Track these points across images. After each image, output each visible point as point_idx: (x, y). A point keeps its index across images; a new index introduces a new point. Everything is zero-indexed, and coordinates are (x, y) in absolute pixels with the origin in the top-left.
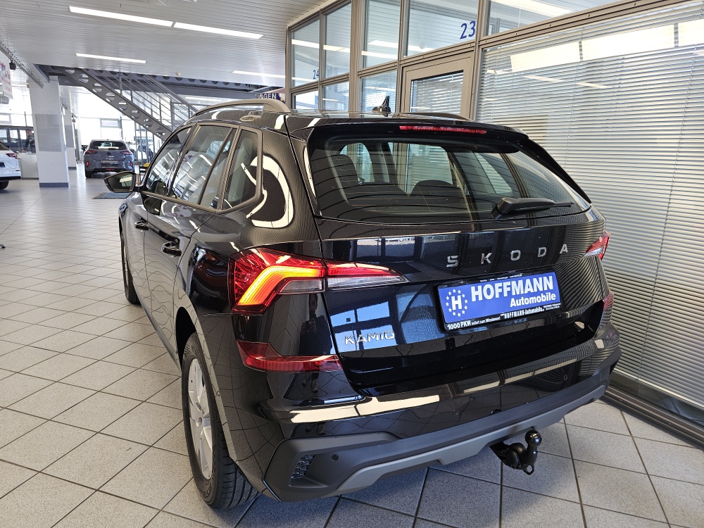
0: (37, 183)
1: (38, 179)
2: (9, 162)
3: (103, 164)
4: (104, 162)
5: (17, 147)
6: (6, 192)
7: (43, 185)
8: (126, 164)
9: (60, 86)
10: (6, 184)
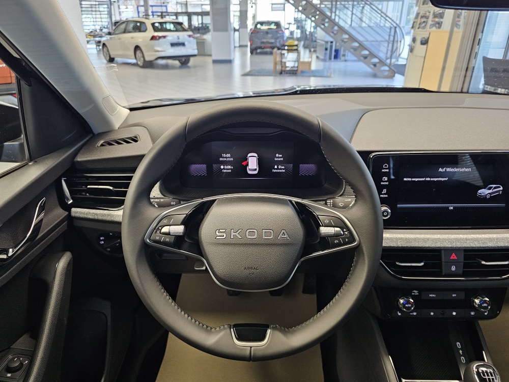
0: (210, 59)
1: (211, 55)
2: (189, 42)
3: (263, 43)
4: (263, 41)
7: (215, 62)
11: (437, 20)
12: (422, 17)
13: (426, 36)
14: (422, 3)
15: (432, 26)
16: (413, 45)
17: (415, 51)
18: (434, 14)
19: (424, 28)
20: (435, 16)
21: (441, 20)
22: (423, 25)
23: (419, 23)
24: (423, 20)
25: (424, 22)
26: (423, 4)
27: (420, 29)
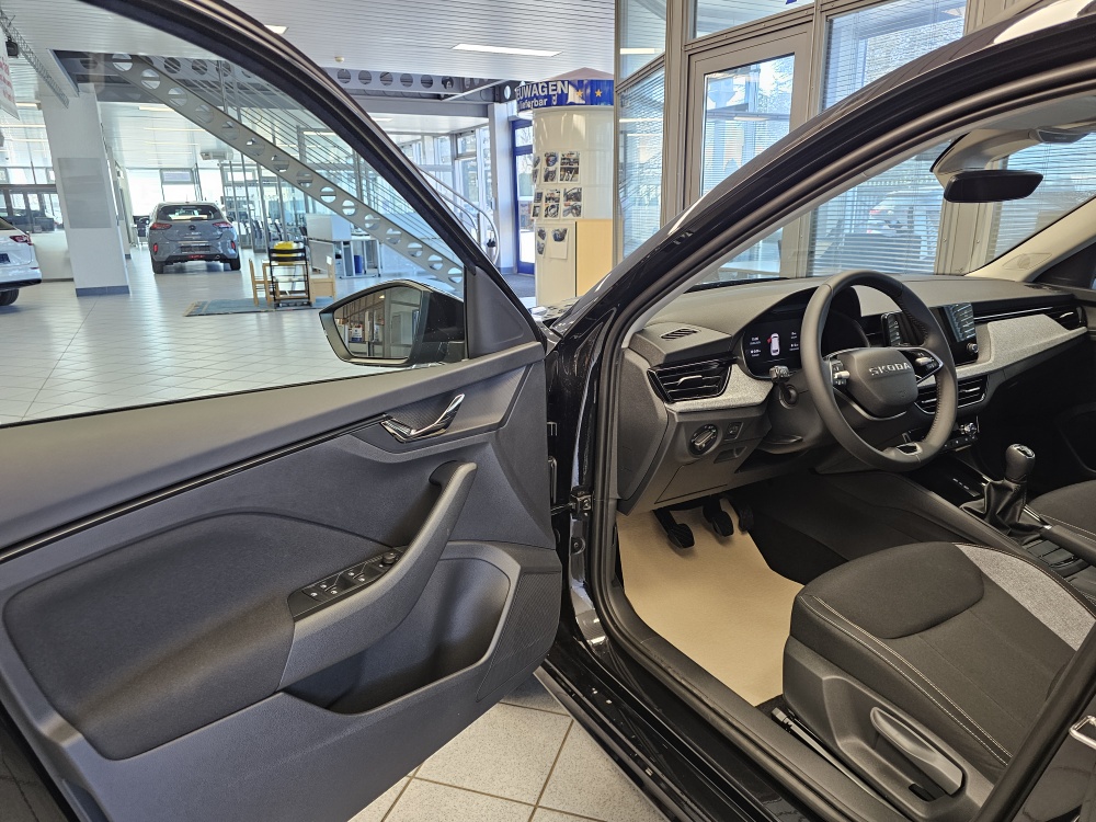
0: (70, 289)
1: (72, 280)
2: (17, 251)
3: (183, 248)
4: (183, 244)
5: (26, 223)
6: (15, 310)
7: (81, 293)
8: (224, 245)
9: (98, 103)
10: (15, 296)
11: (572, 203)
12: (548, 199)
13: (561, 228)
14: (543, 179)
15: (566, 212)
16: (541, 241)
17: (546, 251)
18: (565, 194)
19: (555, 214)
20: (568, 198)
21: (579, 203)
22: (553, 211)
23: (544, 208)
24: (551, 203)
25: (553, 206)
26: (546, 180)
27: (549, 218)
